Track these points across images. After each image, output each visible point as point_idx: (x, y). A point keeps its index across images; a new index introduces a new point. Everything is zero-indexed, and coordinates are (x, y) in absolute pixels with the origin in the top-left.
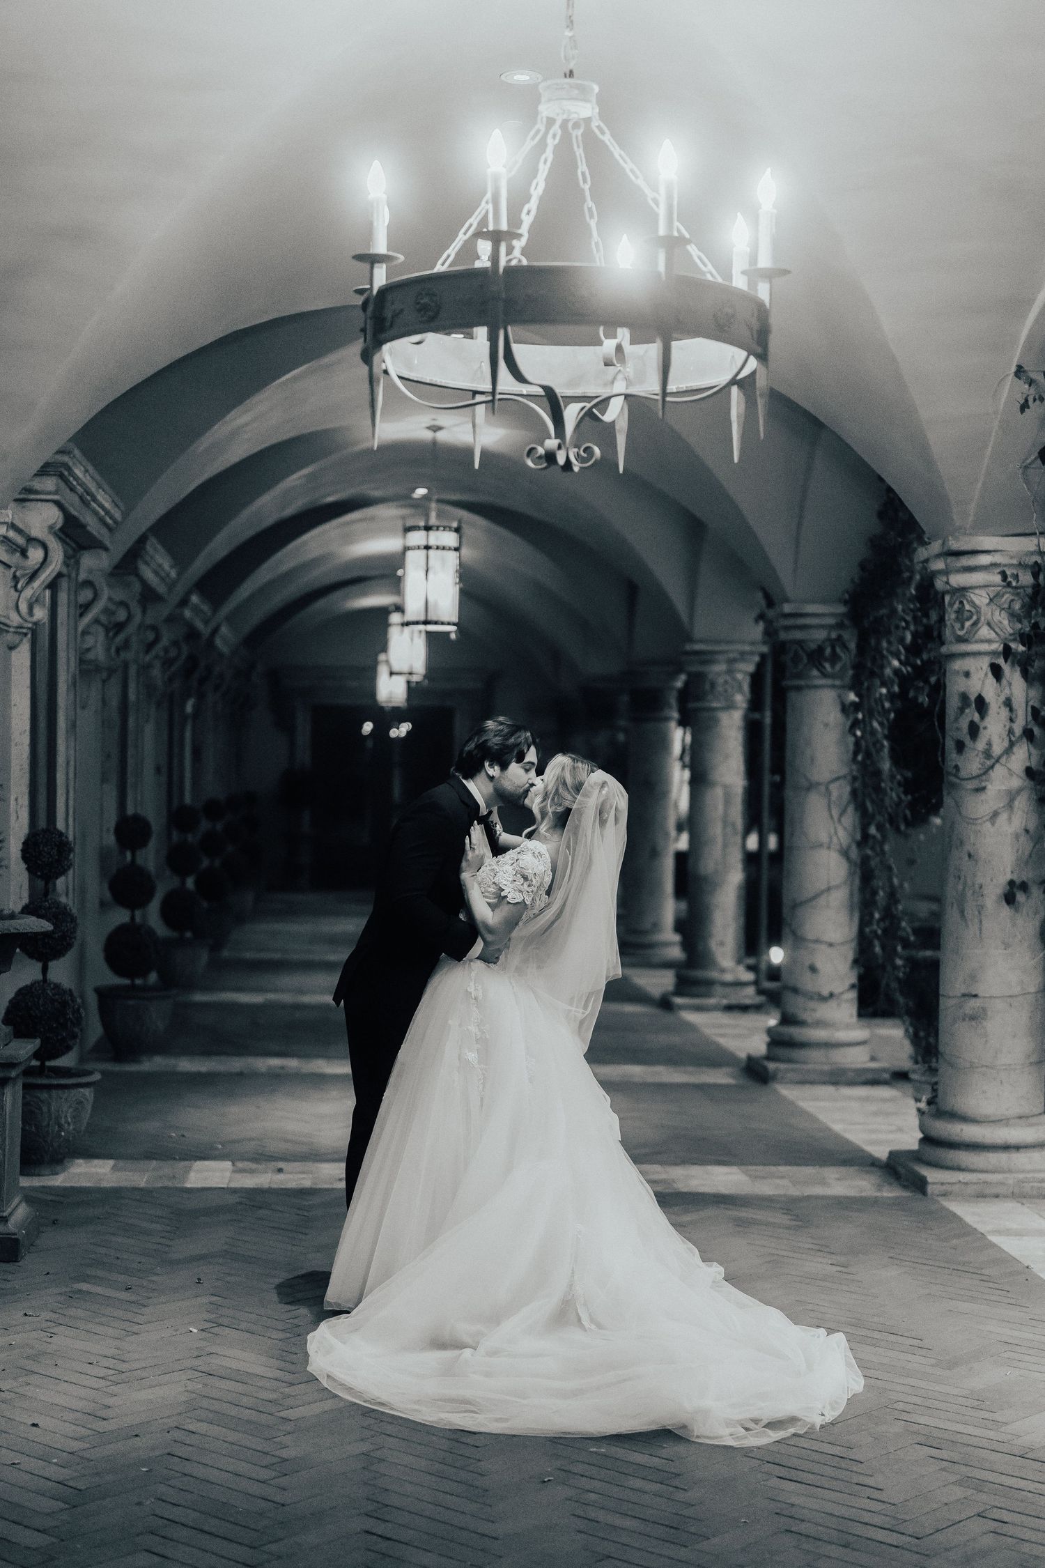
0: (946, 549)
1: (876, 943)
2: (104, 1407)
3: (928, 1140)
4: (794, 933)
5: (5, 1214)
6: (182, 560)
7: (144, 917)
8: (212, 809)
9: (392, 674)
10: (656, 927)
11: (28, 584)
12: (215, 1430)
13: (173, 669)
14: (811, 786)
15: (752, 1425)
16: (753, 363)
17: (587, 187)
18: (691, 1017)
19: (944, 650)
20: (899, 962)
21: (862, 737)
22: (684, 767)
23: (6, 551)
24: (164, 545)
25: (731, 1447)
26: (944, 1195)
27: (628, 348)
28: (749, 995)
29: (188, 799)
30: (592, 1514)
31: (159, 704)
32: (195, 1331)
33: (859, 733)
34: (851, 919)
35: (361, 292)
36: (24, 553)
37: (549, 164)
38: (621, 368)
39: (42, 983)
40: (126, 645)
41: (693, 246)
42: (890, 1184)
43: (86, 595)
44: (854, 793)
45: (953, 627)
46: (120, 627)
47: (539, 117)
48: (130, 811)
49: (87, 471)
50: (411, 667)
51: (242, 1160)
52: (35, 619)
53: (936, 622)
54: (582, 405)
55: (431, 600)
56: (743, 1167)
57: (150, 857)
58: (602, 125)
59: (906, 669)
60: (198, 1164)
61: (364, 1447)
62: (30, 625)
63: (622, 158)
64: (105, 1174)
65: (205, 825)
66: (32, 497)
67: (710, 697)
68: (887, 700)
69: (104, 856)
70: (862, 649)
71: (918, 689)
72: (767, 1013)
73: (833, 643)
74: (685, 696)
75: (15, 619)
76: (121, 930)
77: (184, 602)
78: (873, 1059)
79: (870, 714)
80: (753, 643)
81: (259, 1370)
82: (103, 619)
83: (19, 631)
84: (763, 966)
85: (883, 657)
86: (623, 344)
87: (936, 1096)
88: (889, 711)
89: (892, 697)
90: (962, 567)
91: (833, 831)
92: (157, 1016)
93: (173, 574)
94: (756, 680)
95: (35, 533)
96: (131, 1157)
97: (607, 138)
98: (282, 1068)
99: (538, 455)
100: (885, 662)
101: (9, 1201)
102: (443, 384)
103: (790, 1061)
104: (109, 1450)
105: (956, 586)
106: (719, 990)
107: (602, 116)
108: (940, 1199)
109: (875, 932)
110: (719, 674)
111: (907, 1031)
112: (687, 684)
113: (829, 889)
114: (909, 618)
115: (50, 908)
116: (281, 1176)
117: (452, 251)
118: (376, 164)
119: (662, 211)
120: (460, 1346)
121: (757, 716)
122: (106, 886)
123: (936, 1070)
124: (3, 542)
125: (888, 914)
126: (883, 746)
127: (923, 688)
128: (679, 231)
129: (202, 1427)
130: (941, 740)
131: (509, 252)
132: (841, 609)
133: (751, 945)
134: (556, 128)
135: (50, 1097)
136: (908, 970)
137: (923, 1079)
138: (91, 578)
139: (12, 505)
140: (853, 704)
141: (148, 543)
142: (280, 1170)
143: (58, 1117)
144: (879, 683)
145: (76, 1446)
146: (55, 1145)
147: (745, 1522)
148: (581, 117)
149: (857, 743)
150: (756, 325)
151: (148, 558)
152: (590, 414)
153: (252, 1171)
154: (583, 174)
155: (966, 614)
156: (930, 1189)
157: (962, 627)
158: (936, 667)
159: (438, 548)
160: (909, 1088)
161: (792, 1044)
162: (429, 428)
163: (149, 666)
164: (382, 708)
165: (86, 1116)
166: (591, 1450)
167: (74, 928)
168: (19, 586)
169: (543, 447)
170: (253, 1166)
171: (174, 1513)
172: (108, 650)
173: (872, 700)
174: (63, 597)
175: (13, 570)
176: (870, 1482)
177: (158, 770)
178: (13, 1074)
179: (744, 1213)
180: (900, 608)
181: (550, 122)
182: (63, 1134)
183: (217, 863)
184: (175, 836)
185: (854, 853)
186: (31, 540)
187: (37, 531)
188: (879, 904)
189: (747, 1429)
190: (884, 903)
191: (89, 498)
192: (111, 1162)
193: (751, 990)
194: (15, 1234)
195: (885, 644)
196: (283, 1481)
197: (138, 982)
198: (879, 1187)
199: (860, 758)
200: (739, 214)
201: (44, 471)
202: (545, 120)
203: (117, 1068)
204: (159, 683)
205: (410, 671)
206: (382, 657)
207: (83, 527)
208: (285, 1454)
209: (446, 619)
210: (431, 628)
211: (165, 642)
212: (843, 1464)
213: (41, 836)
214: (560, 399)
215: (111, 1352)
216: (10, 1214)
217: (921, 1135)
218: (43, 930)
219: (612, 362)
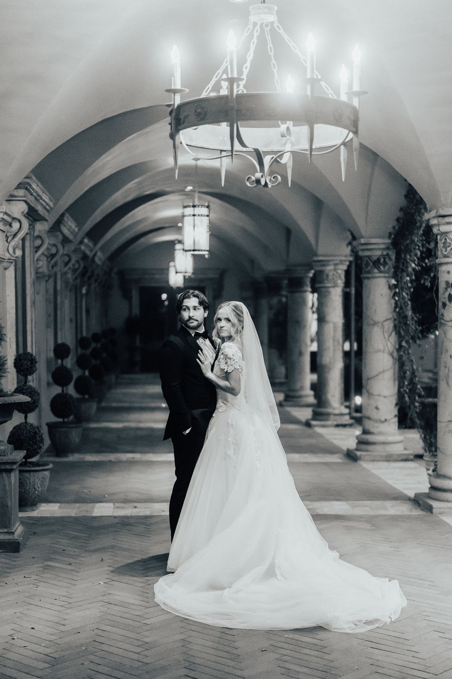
0: (438, 214)
1: (406, 396)
2: (63, 620)
3: (433, 488)
4: (368, 392)
5: (13, 531)
6: (80, 223)
7: (67, 390)
8: (96, 337)
9: (176, 273)
10: (302, 388)
11: (13, 239)
12: (113, 629)
13: (77, 273)
14: (375, 323)
15: (358, 623)
16: (351, 135)
17: (272, 54)
18: (319, 430)
19: (438, 261)
20: (417, 404)
21: (398, 300)
22: (313, 312)
23: (3, 225)
24: (72, 217)
25: (349, 634)
26: (441, 513)
27: (292, 128)
28: (346, 420)
29: (84, 334)
30: (288, 665)
31: (70, 291)
32: (102, 583)
33: (397, 298)
34: (394, 385)
35: (169, 106)
36: (10, 225)
37: (255, 44)
38: (289, 138)
39: (24, 424)
40: (55, 264)
41: (323, 82)
42: (416, 509)
43: (38, 242)
44: (395, 326)
45: (442, 250)
46: (53, 256)
47: (250, 22)
48: (59, 341)
49: (38, 185)
50: (186, 269)
51: (118, 502)
52: (16, 255)
53: (433, 248)
54: (272, 156)
55: (196, 239)
56: (348, 502)
57: (69, 362)
58: (279, 25)
59: (418, 268)
60: (98, 505)
61: (182, 637)
62: (14, 258)
63: (288, 40)
64: (56, 511)
65: (93, 345)
66: (13, 199)
67: (326, 281)
68: (409, 283)
69: (49, 362)
70: (398, 259)
71: (425, 279)
72: (355, 428)
73: (384, 257)
74: (314, 281)
75: (7, 256)
76: (57, 396)
77: (81, 242)
78: (405, 449)
79: (402, 289)
80: (346, 256)
81: (132, 601)
82: (46, 253)
83: (10, 261)
84: (353, 406)
85: (407, 262)
86: (289, 126)
87: (436, 468)
88: (410, 288)
89: (412, 281)
90: (446, 222)
91: (385, 344)
92: (75, 436)
93: (76, 230)
94: (347, 273)
95: (15, 215)
96: (68, 502)
97: (281, 31)
98: (133, 458)
99: (252, 180)
100: (409, 265)
101: (15, 524)
102: (207, 148)
103: (367, 451)
104: (67, 639)
105: (443, 231)
106: (332, 417)
107: (279, 21)
108: (439, 515)
109: (406, 391)
110: (330, 271)
111: (421, 436)
112: (315, 275)
113: (384, 371)
114: (420, 245)
115: (27, 389)
116: (136, 510)
117: (210, 86)
118: (175, 47)
119: (308, 66)
120: (222, 588)
121: (348, 290)
122: (50, 376)
123: (436, 455)
124: (1, 221)
125: (411, 382)
126: (408, 304)
127: (427, 279)
128: (317, 75)
129: (108, 628)
130: (437, 303)
131: (238, 87)
132: (389, 241)
133: (347, 396)
134: (258, 27)
135: (30, 475)
136: (421, 408)
137: (430, 460)
138: (39, 235)
139: (5, 203)
140: (394, 285)
141: (65, 216)
142: (135, 507)
143: (34, 485)
144: (406, 275)
145: (53, 638)
146: (33, 497)
147: (357, 668)
148: (270, 21)
149: (396, 303)
150: (352, 118)
151: (65, 224)
152: (276, 161)
153: (123, 508)
154: (270, 48)
155: (448, 244)
156: (434, 511)
157: (446, 251)
158: (434, 270)
159: (199, 215)
160: (423, 463)
161: (367, 443)
162: (193, 159)
163: (66, 273)
164: (172, 287)
165: (47, 484)
166: (285, 636)
167: (39, 398)
168: (9, 240)
169: (254, 176)
170: (123, 505)
171: (100, 668)
172: (48, 267)
173: (403, 284)
174: (27, 244)
175: (6, 233)
176: (413, 649)
177: (71, 321)
178: (15, 467)
179: (350, 524)
180: (416, 239)
181: (255, 24)
182: (36, 492)
183: (98, 362)
184: (79, 351)
185: (395, 354)
186: (14, 219)
187: (17, 215)
188: (407, 378)
189: (356, 625)
190: (409, 377)
191: (39, 198)
192: (58, 505)
193: (347, 417)
194: (18, 540)
195: (408, 257)
196: (146, 653)
197: (66, 420)
198: (411, 510)
199: (397, 310)
200: (343, 65)
201: (19, 186)
202: (252, 23)
203: (57, 460)
204: (71, 280)
205: (185, 271)
206: (172, 264)
207: (36, 211)
208: (146, 640)
209: (203, 248)
210: (196, 253)
211: (73, 262)
212: (401, 641)
213: (23, 356)
214: (261, 153)
215: (65, 594)
216: (15, 531)
217: (429, 486)
218: (26, 401)
219: (285, 135)
